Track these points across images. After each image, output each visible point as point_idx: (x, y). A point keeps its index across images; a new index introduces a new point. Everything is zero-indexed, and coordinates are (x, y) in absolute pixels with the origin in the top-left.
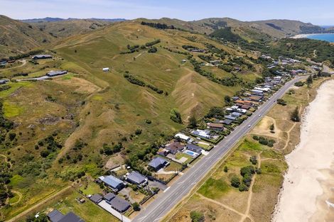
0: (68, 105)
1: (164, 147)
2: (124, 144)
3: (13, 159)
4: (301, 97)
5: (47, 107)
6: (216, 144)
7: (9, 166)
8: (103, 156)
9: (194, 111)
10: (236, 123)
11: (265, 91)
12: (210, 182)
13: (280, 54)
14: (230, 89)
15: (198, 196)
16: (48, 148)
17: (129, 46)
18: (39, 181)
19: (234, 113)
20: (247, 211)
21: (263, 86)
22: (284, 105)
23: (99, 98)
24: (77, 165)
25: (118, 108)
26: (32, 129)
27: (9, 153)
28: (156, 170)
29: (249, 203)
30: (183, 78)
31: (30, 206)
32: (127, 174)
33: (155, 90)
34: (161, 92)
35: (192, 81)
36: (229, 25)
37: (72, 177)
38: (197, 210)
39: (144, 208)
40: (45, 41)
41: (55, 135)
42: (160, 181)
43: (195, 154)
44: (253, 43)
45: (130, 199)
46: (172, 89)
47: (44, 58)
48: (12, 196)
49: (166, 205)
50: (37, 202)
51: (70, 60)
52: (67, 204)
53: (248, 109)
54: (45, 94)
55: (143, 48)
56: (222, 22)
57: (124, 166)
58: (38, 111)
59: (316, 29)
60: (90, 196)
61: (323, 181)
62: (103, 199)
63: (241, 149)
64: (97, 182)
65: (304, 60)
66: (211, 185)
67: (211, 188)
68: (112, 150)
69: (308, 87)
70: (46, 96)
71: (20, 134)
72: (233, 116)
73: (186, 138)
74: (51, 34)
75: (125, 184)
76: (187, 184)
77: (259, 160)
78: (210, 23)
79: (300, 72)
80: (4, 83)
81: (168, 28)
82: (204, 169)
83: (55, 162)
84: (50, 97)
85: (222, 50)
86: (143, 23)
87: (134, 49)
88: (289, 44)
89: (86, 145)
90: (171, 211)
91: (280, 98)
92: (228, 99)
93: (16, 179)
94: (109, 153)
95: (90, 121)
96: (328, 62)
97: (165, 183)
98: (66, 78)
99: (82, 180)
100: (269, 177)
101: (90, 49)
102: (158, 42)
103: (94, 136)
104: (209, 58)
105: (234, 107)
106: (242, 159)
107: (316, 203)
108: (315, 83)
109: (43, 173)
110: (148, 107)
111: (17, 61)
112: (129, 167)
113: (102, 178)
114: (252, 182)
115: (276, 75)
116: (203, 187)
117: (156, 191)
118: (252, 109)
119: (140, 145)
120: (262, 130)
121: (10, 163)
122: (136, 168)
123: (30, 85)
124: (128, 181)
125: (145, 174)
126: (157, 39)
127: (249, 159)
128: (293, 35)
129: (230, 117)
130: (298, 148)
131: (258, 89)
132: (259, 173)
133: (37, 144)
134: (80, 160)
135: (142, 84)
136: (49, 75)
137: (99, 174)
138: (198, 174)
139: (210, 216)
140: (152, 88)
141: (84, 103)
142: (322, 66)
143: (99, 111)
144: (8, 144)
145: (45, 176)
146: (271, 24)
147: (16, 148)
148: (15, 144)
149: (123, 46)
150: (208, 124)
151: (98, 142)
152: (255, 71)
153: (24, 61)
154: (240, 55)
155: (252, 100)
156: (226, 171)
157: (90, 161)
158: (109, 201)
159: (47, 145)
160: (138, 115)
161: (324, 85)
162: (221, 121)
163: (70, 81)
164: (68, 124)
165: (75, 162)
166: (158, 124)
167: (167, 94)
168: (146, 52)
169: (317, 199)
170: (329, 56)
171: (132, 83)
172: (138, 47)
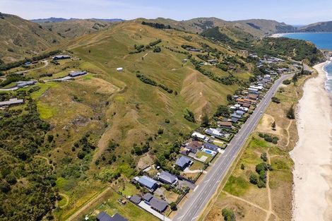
0: (94, 106)
1: (184, 147)
2: (151, 144)
3: (54, 161)
4: (291, 95)
5: (76, 108)
6: (229, 142)
7: (52, 169)
8: (135, 157)
9: (204, 110)
10: (241, 121)
11: (259, 90)
12: (232, 180)
13: (264, 53)
14: (229, 87)
15: (224, 194)
16: (84, 150)
17: (135, 46)
18: (81, 183)
19: (238, 111)
20: (270, 208)
21: (256, 85)
22: (278, 103)
23: (120, 98)
24: (112, 166)
25: (138, 108)
26: (67, 130)
27: (50, 156)
28: (182, 169)
29: (270, 199)
30: (188, 78)
31: (78, 209)
32: (158, 174)
33: (166, 89)
34: (171, 92)
35: (198, 81)
36: (215, 25)
37: (109, 178)
38: (228, 207)
39: (179, 207)
40: (54, 41)
41: (88, 136)
42: (189, 180)
43: (213, 153)
44: (239, 42)
45: (166, 199)
46: (180, 89)
47: (63, 58)
48: (60, 199)
49: (199, 204)
50: (83, 205)
51: (87, 60)
52: (111, 205)
53: (249, 108)
54: (70, 94)
55: (148, 48)
56: (209, 22)
57: (153, 166)
58: (69, 112)
59: (290, 29)
60: (129, 197)
61: (327, 176)
62: (142, 200)
63: (251, 147)
64: (133, 183)
65: (286, 59)
66: (234, 182)
67: (234, 185)
68: (141, 150)
69: (295, 85)
70: (73, 97)
71: (58, 136)
72: (238, 114)
73: (202, 136)
74: (59, 34)
75: (159, 184)
76: (212, 183)
77: (268, 157)
78: (199, 23)
79: (285, 71)
80: (33, 84)
81: (165, 28)
82: (223, 167)
83: (92, 163)
84: (76, 98)
85: (216, 50)
86: (144, 23)
87: (140, 49)
88: (271, 43)
89: (118, 145)
90: (204, 210)
91: (273, 96)
92: (229, 98)
93: (60, 181)
94: (139, 153)
95: (117, 121)
96: (307, 60)
97: (194, 182)
98: (87, 79)
99: (119, 181)
100: (280, 173)
101: (102, 49)
102: (160, 41)
103: (124, 137)
104: (206, 58)
105: (237, 105)
106: (254, 157)
107: (326, 198)
108: (300, 81)
109: (83, 175)
110: (164, 106)
111: (39, 62)
112: (158, 167)
113: (137, 178)
114: (268, 179)
115: (265, 73)
116: (227, 184)
117: (188, 191)
118: (252, 107)
119: (164, 144)
120: (265, 127)
121: (52, 165)
122: (165, 168)
123: (57, 85)
124: (161, 180)
125: (174, 174)
126: (158, 39)
127: (260, 156)
128: (271, 35)
129: (234, 115)
130: (299, 144)
131: (253, 88)
132: (271, 170)
133: (73, 146)
134: (115, 161)
135: (154, 84)
136: (71, 76)
137: (134, 175)
138: (220, 172)
139: (239, 213)
140: (163, 88)
141: (107, 103)
142: (302, 65)
143: (123, 111)
144: (47, 146)
145: (85, 178)
146: (251, 24)
147: (56, 150)
148: (54, 146)
149: (130, 46)
150: (218, 122)
151: (128, 143)
152: (247, 70)
153: (46, 62)
154: (232, 54)
155: (251, 98)
156: (243, 168)
157: (123, 161)
158: (148, 202)
159: (82, 146)
160: (157, 115)
161: (307, 82)
162: (229, 120)
163: (91, 81)
164: (97, 125)
165: (110, 163)
166: (176, 123)
167: (176, 94)
168: (152, 51)
169: (325, 194)
170: (307, 55)
171: (146, 83)
172: (143, 46)
